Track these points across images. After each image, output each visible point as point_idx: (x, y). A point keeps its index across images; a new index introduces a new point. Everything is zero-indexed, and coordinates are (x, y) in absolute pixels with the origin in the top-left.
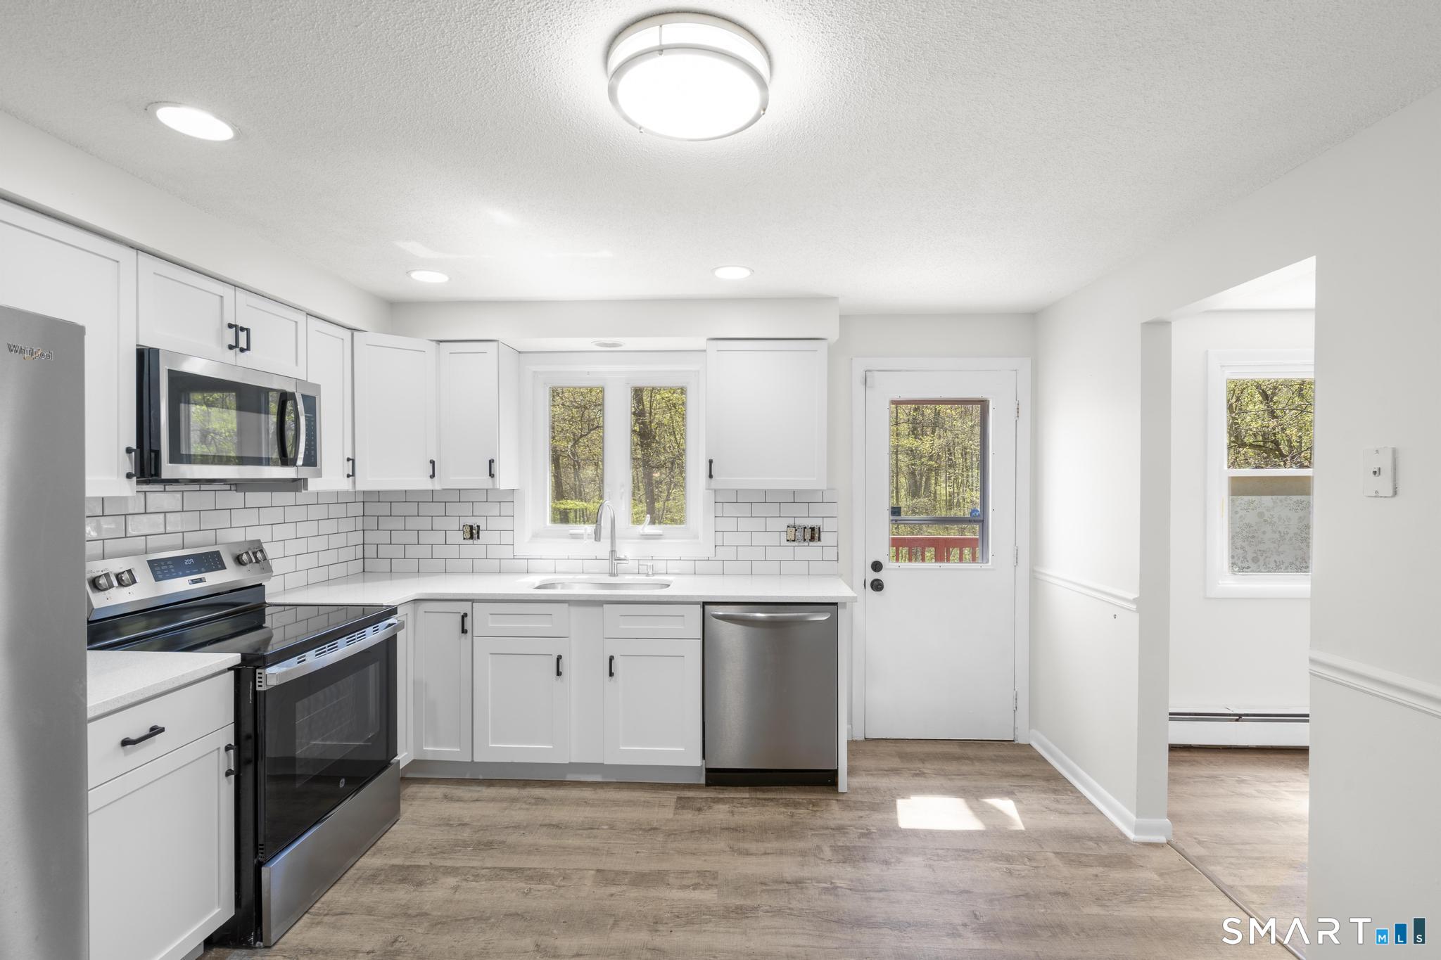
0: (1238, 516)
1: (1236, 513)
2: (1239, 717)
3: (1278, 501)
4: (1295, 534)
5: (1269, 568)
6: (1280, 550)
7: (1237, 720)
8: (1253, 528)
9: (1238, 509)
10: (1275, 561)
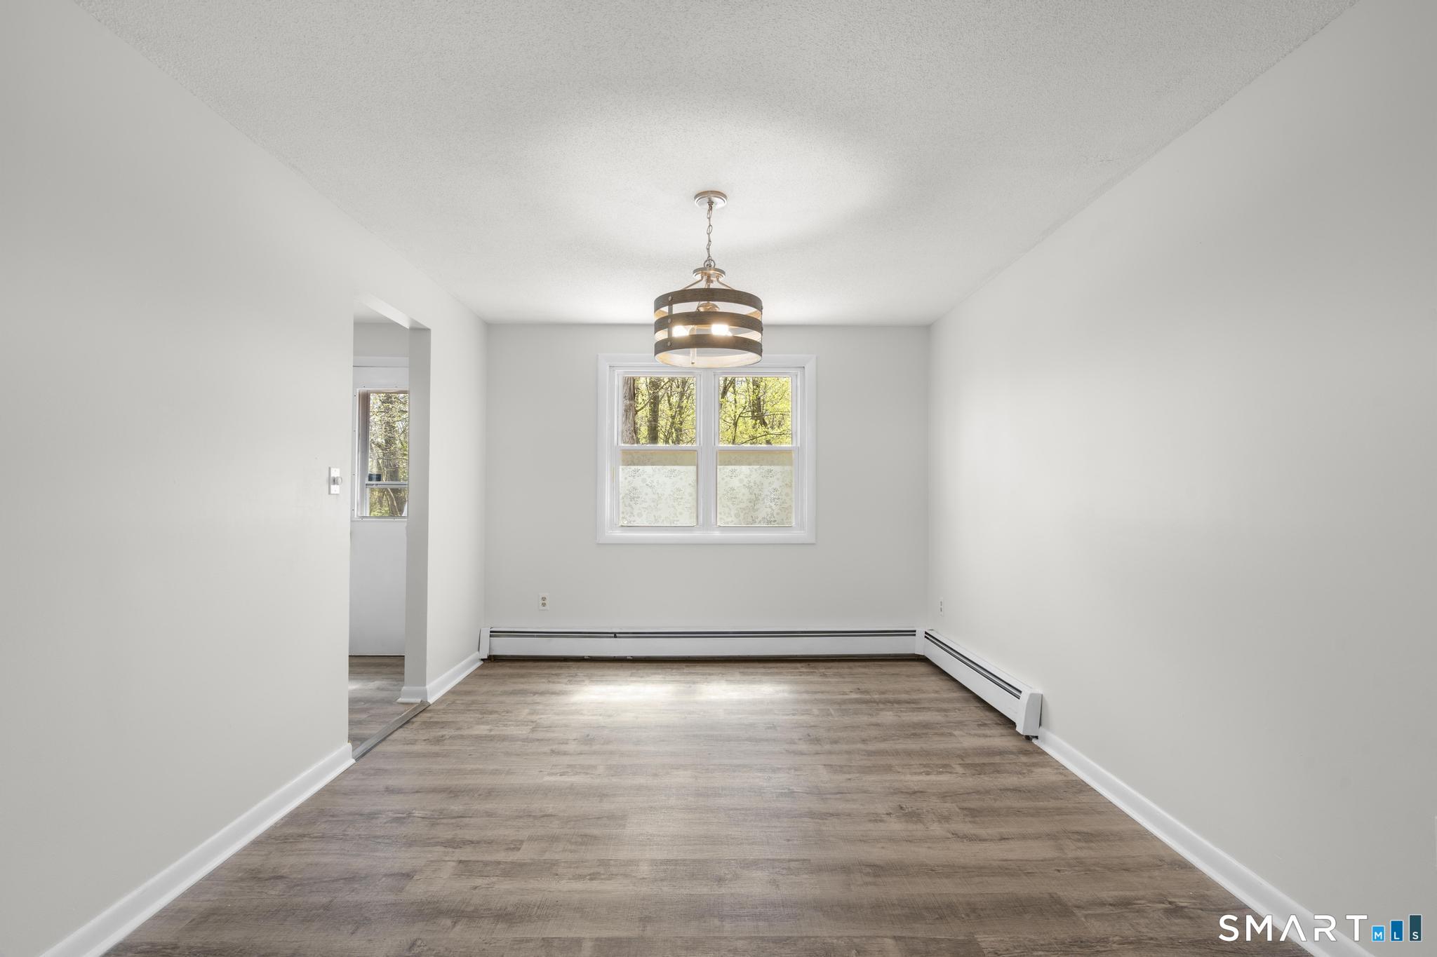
0: (627, 481)
4: (670, 495)
7: (614, 637)
9: (627, 476)
10: (655, 516)
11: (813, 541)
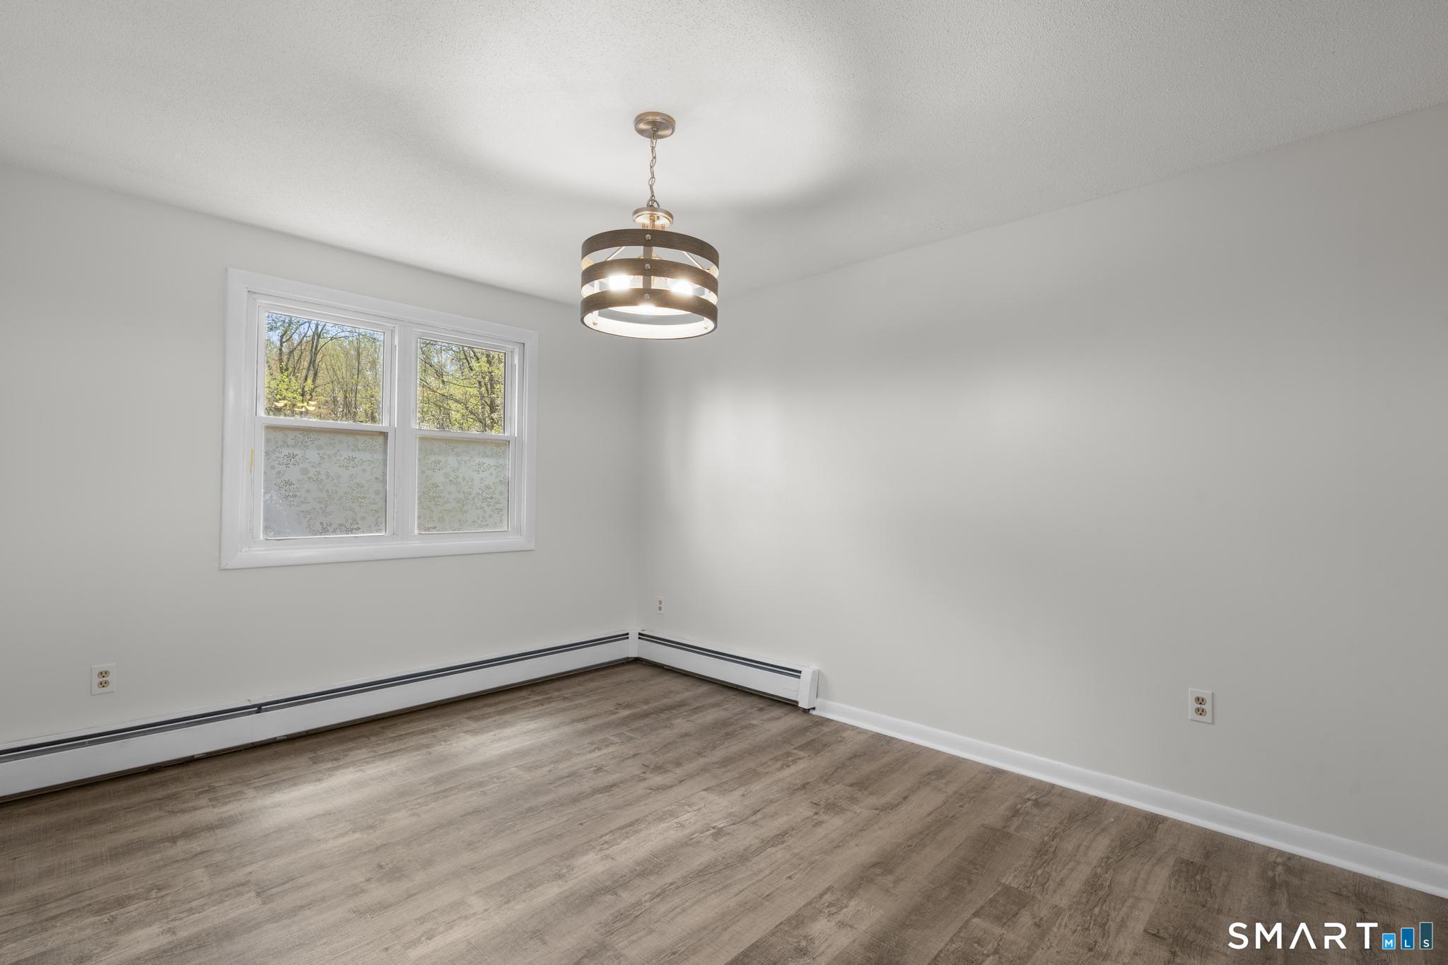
1: (273, 467)
2: (259, 708)
3: (326, 457)
5: (313, 531)
6: (328, 510)
7: (258, 712)
8: (295, 486)
10: (321, 523)
11: (532, 547)
